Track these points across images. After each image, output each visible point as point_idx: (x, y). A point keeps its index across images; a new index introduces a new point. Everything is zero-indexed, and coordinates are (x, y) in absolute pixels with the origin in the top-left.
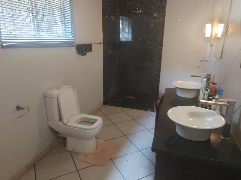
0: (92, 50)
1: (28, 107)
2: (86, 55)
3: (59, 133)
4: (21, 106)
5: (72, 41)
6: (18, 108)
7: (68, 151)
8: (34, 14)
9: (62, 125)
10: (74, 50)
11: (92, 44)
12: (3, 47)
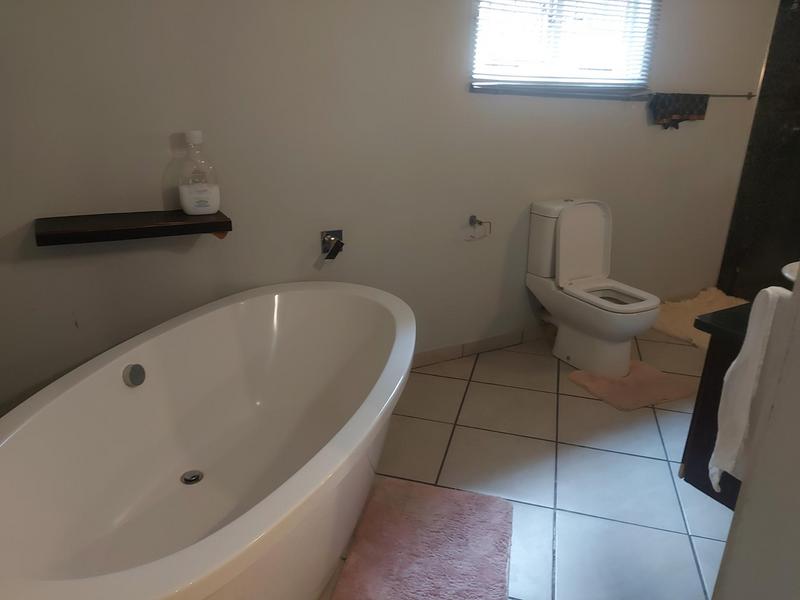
0: (704, 113)
1: (490, 223)
2: (677, 128)
3: (549, 314)
4: (478, 218)
5: (639, 84)
6: (473, 221)
7: (555, 356)
8: (553, 18)
9: (554, 288)
10: (640, 109)
11: (707, 96)
12: (472, 89)
